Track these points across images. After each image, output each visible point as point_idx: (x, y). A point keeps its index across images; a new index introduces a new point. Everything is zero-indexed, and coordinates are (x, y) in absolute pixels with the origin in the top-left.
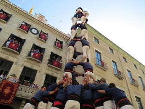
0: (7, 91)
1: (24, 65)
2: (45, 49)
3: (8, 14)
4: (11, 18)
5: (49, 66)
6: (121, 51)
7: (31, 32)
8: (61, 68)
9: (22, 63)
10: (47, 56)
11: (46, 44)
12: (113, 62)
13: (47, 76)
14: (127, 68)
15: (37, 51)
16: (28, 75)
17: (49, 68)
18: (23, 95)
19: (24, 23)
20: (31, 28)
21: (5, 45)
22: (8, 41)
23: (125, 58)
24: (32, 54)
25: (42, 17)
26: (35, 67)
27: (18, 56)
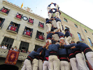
0: (12, 56)
1: (21, 40)
2: (33, 29)
3: (8, 9)
4: (10, 12)
5: (36, 40)
6: (83, 26)
7: (23, 19)
8: (44, 40)
9: (20, 39)
10: (34, 34)
11: (33, 26)
12: (78, 33)
13: (36, 46)
14: (87, 36)
15: (28, 31)
16: (24, 46)
17: (37, 41)
18: (23, 58)
19: (18, 14)
20: (23, 16)
21: (8, 29)
22: (10, 26)
23: (85, 30)
24: (25, 33)
25: (29, 9)
26: (28, 41)
27: (17, 35)
